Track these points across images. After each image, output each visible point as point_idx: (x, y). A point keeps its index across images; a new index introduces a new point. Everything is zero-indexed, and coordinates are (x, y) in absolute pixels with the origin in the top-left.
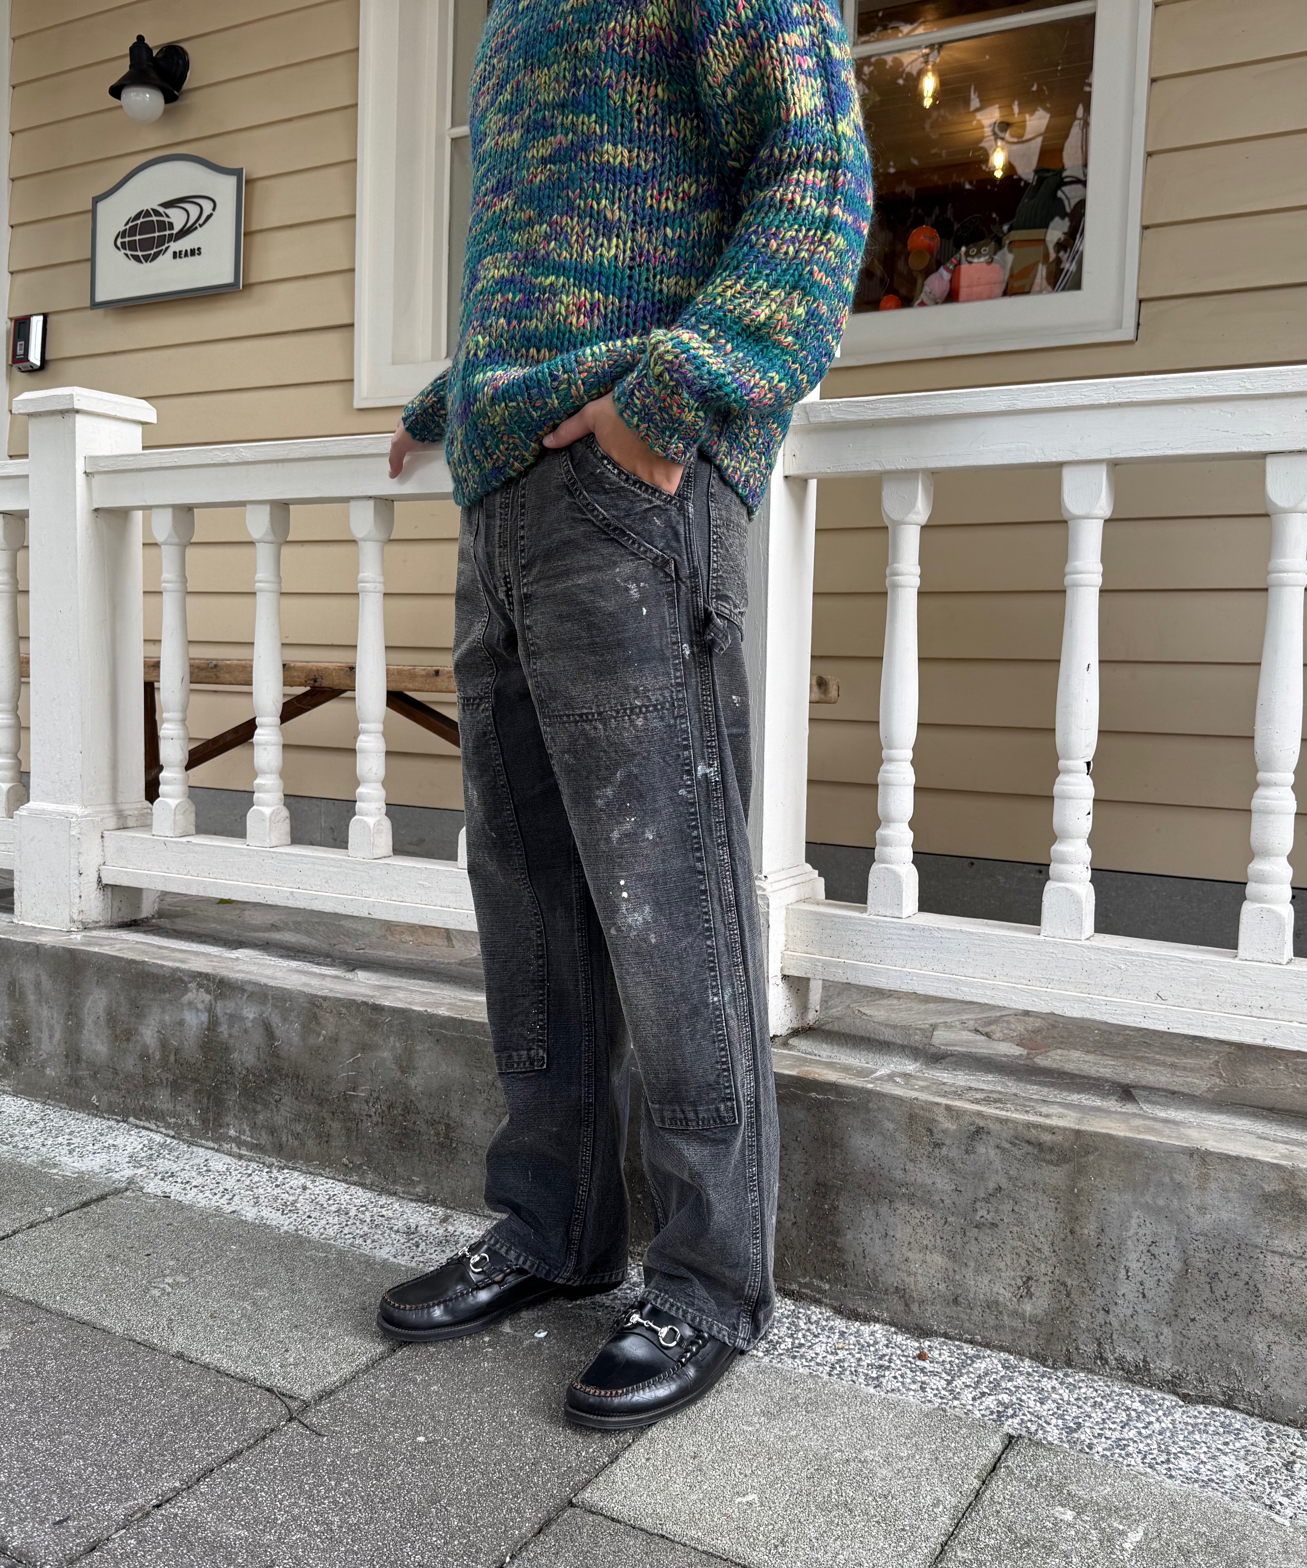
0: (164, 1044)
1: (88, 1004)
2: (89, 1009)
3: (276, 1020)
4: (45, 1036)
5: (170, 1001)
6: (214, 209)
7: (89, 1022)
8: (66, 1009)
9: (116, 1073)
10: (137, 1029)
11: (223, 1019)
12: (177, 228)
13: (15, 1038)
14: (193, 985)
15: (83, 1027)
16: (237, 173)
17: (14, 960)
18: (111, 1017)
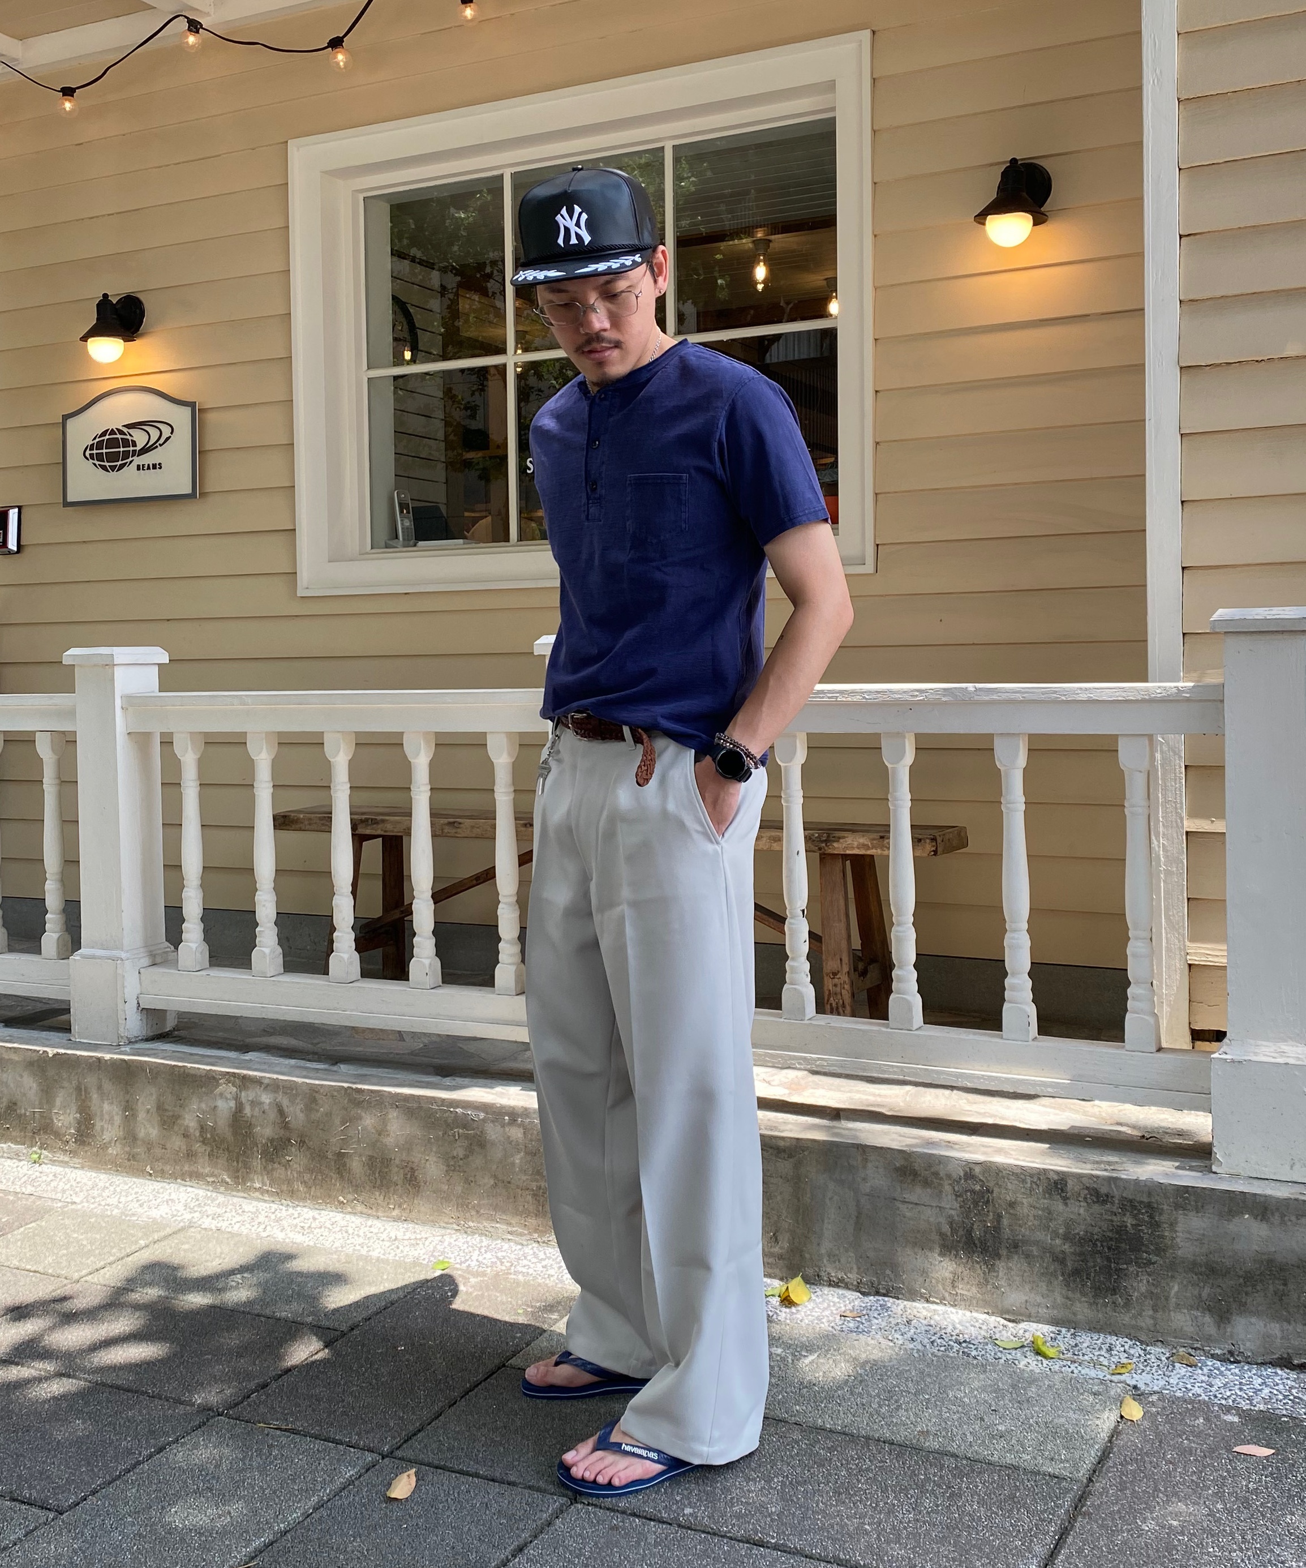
0: (202, 1126)
1: (141, 1099)
2: (142, 1102)
3: (285, 1102)
4: (107, 1124)
5: (207, 1094)
6: (172, 433)
7: (142, 1112)
8: (123, 1103)
9: (165, 1148)
10: (180, 1116)
11: (247, 1105)
12: (140, 446)
13: (82, 1128)
14: (223, 1082)
15: (137, 1116)
16: (191, 404)
17: (79, 1069)
18: (160, 1108)
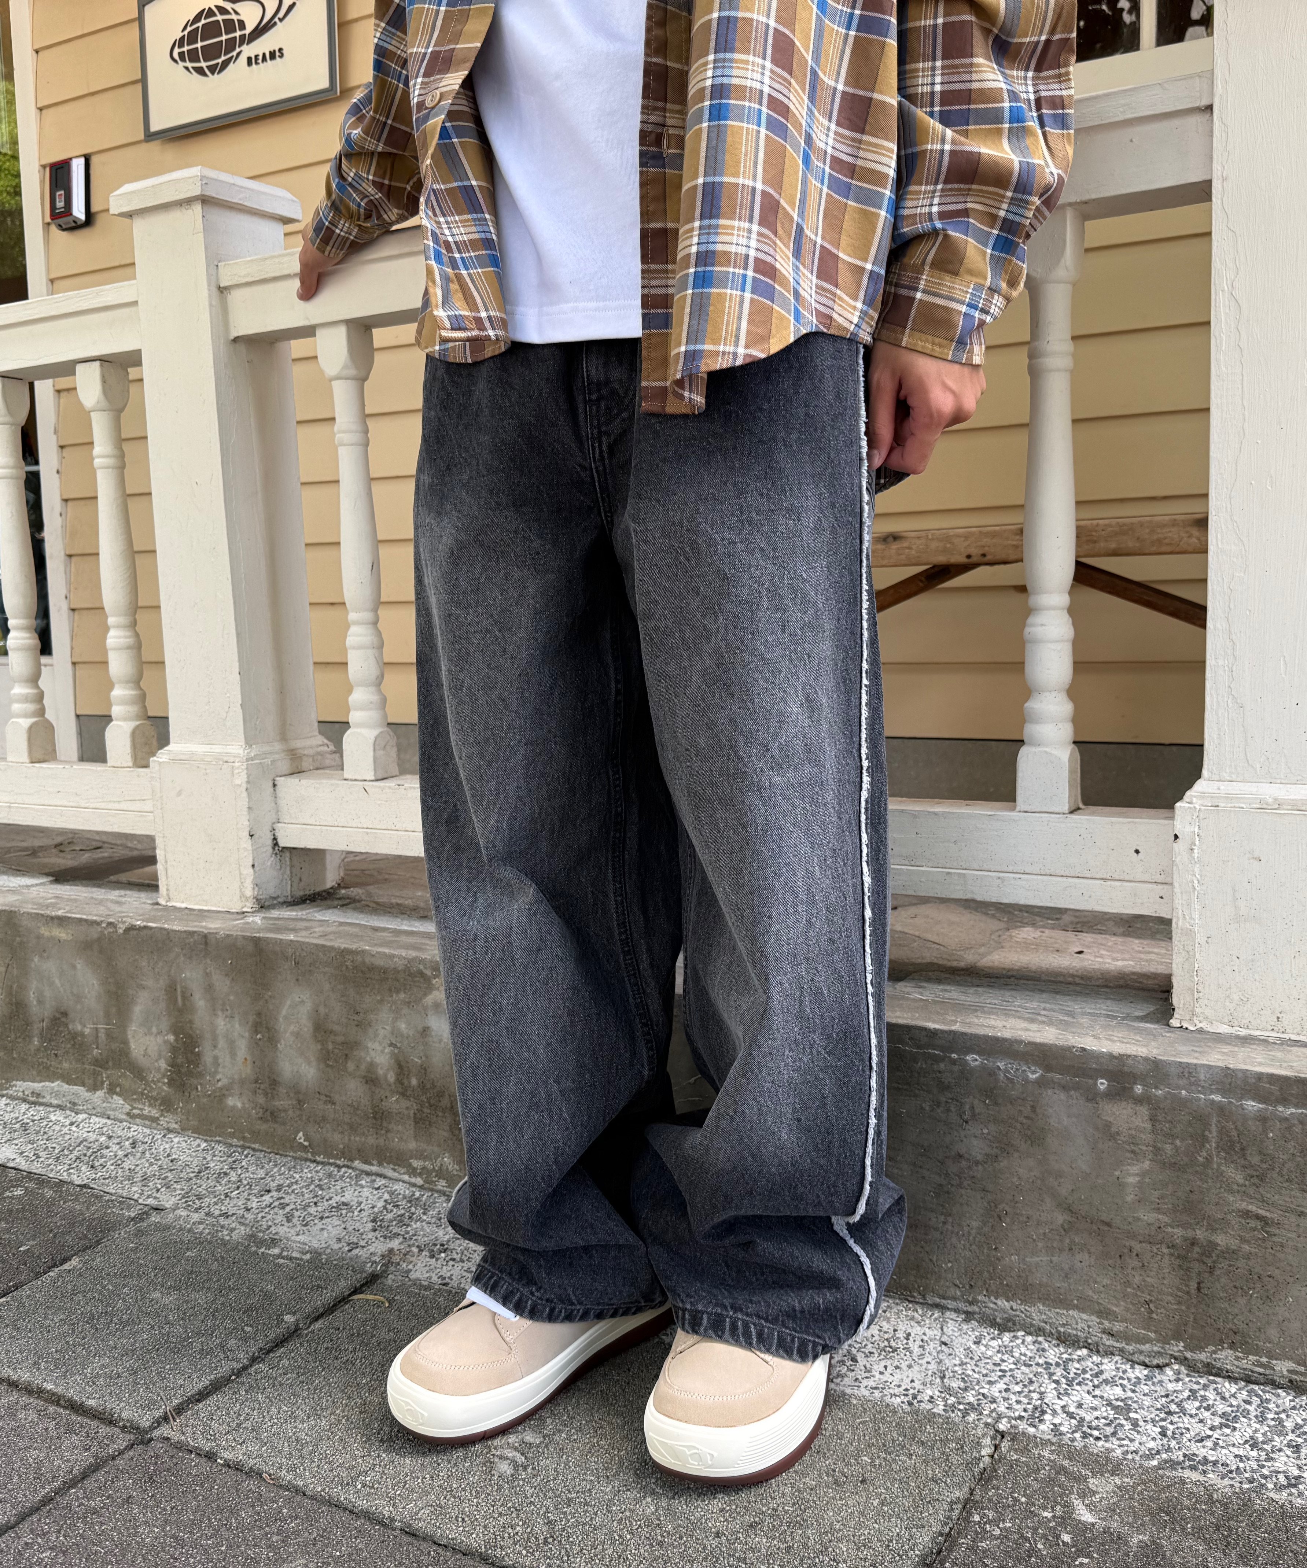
0: (400, 1062)
1: (284, 1012)
2: (286, 1018)
4: (224, 1054)
7: (288, 1034)
8: (251, 1018)
9: (330, 1101)
10: (359, 1043)
12: (250, 26)
13: (180, 1059)
15: (278, 1041)
18: (321, 1029)
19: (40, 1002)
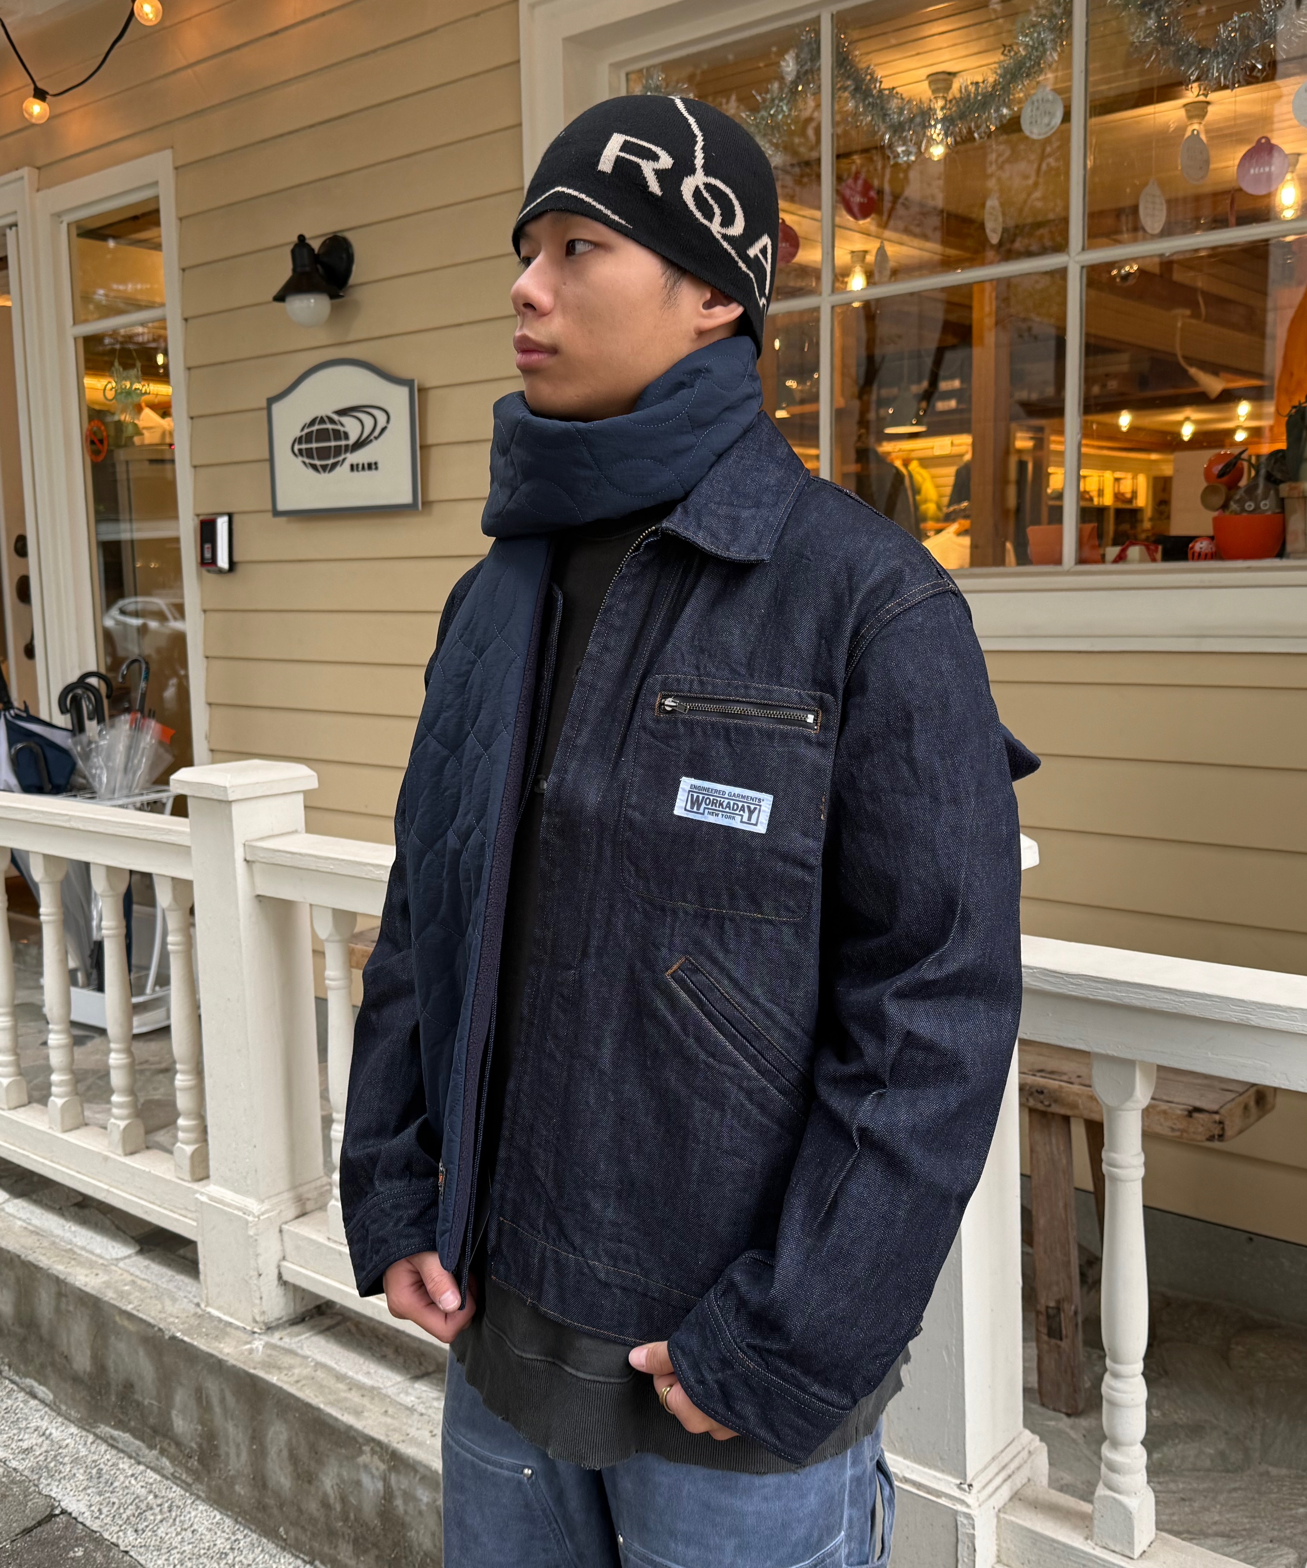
0: (343, 1500)
1: (270, 1434)
4: (233, 1452)
5: (347, 1458)
6: (388, 421)
7: (273, 1452)
8: (250, 1431)
9: (300, 1511)
10: (317, 1476)
11: (398, 1493)
12: (353, 439)
13: (205, 1446)
14: (366, 1449)
16: (408, 383)
17: (199, 1368)
19: (116, 1371)
